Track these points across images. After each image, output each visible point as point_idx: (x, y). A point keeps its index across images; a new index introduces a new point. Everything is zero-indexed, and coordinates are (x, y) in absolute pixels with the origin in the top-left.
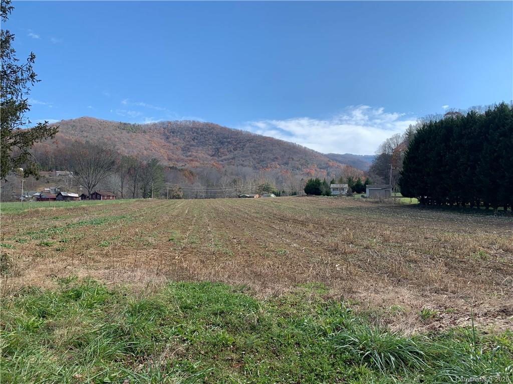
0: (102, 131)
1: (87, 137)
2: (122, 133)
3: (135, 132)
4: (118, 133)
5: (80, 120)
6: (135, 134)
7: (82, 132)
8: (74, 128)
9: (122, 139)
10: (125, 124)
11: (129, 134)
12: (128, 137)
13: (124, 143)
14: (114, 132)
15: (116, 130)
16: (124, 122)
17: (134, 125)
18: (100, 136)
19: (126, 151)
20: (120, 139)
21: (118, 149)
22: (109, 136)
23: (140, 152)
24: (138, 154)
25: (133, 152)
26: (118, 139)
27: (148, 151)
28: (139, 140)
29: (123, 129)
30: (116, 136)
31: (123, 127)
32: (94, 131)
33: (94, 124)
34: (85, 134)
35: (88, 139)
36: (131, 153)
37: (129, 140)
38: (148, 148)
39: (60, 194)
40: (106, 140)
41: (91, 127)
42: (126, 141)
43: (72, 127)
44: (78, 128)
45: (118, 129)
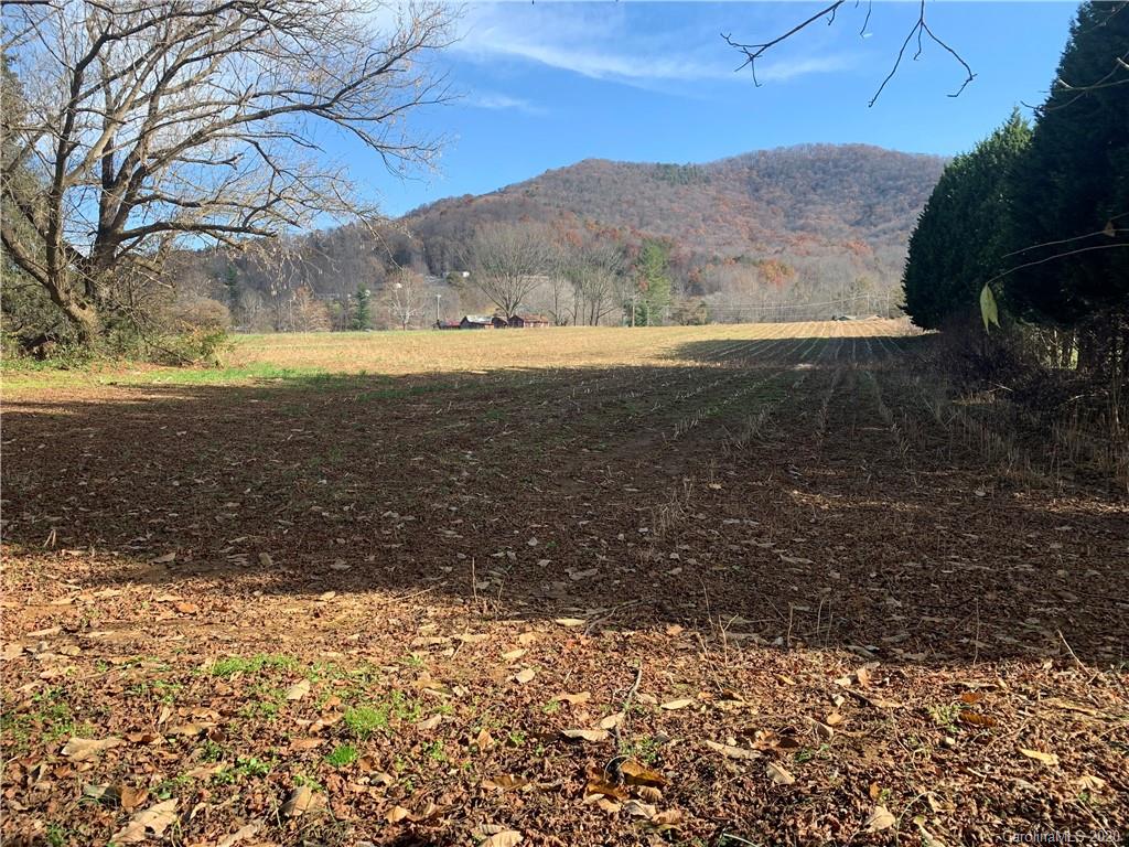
0: (619, 186)
1: (589, 201)
2: (658, 187)
3: (686, 183)
4: (651, 189)
5: (579, 168)
6: (686, 187)
7: (581, 192)
8: (568, 184)
9: (658, 202)
10: (667, 166)
11: (674, 189)
12: (670, 197)
13: (661, 210)
14: (642, 188)
15: (648, 181)
16: (666, 162)
17: (685, 168)
18: (614, 198)
19: (664, 226)
20: (654, 200)
21: (647, 224)
22: (633, 195)
23: (692, 226)
24: (687, 232)
25: (677, 228)
26: (649, 201)
27: (709, 222)
28: (693, 199)
29: (663, 179)
30: (646, 195)
31: (661, 175)
32: (604, 188)
33: (604, 172)
34: (587, 196)
35: (591, 207)
36: (673, 230)
37: (671, 201)
38: (710, 216)
39: (465, 319)
40: (625, 206)
41: (599, 179)
42: (664, 204)
43: (564, 183)
44: (574, 184)
45: (651, 179)
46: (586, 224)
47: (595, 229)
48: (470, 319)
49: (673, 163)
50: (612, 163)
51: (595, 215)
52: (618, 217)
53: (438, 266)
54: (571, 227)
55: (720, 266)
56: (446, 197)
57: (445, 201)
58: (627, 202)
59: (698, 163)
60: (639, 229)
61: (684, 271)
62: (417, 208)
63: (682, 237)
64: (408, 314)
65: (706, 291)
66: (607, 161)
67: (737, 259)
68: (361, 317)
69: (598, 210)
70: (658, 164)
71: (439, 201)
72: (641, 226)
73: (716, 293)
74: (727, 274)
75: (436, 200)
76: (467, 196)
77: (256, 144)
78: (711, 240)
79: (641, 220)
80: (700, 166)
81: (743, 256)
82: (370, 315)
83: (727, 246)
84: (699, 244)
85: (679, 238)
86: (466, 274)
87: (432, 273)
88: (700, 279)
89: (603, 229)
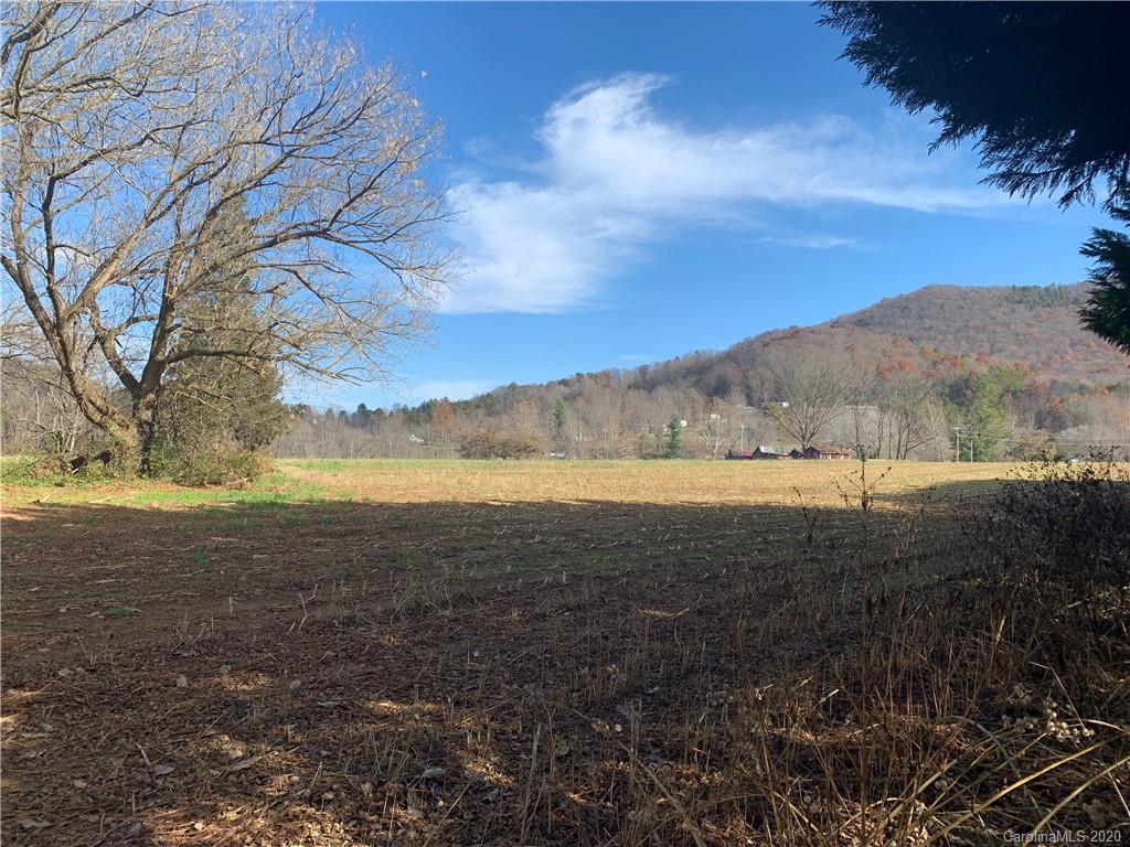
0: (966, 311)
1: (931, 328)
2: (1013, 311)
3: (1049, 306)
4: (1004, 313)
5: (918, 296)
6: (1049, 309)
7: (922, 319)
8: (906, 312)
9: (1013, 327)
10: (1025, 289)
11: (1033, 313)
12: (1028, 321)
13: (1017, 335)
14: (993, 312)
15: (1000, 305)
16: (1023, 285)
17: (1047, 290)
18: (959, 324)
19: (1021, 352)
20: (1009, 325)
21: (1000, 351)
22: (982, 320)
23: (1056, 352)
24: (1050, 358)
25: (1038, 354)
26: (1002, 326)
27: (1079, 347)
28: (1058, 322)
29: (1019, 302)
30: (998, 320)
31: (1018, 298)
32: (947, 314)
33: (949, 298)
34: (928, 323)
35: (932, 334)
36: (1031, 356)
37: (1029, 325)
38: (1081, 341)
39: (758, 449)
40: (972, 332)
41: (942, 306)
42: (1021, 329)
43: (903, 311)
44: (914, 312)
45: (1004, 303)
46: (922, 352)
47: (933, 357)
48: (763, 450)
49: (1032, 285)
50: (958, 288)
51: (937, 342)
52: (964, 343)
53: (756, 397)
54: (904, 355)
55: (1087, 396)
56: (771, 330)
57: (770, 333)
58: (976, 328)
59: (1063, 283)
60: (989, 355)
61: (1042, 401)
62: (741, 341)
63: (1043, 364)
64: (717, 444)
65: (1068, 423)
66: (950, 286)
67: (1111, 388)
68: (672, 446)
69: (940, 337)
70: (1013, 287)
71: (764, 334)
72: (992, 352)
73: (1081, 427)
74: (1094, 406)
75: (760, 333)
76: (793, 327)
77: (296, 273)
78: (1081, 366)
79: (992, 346)
80: (1066, 287)
81: (1118, 384)
82: (682, 444)
83: (1102, 373)
84: (1065, 371)
85: (1039, 365)
86: (785, 404)
87: (750, 404)
88: (1061, 410)
89: (943, 356)
